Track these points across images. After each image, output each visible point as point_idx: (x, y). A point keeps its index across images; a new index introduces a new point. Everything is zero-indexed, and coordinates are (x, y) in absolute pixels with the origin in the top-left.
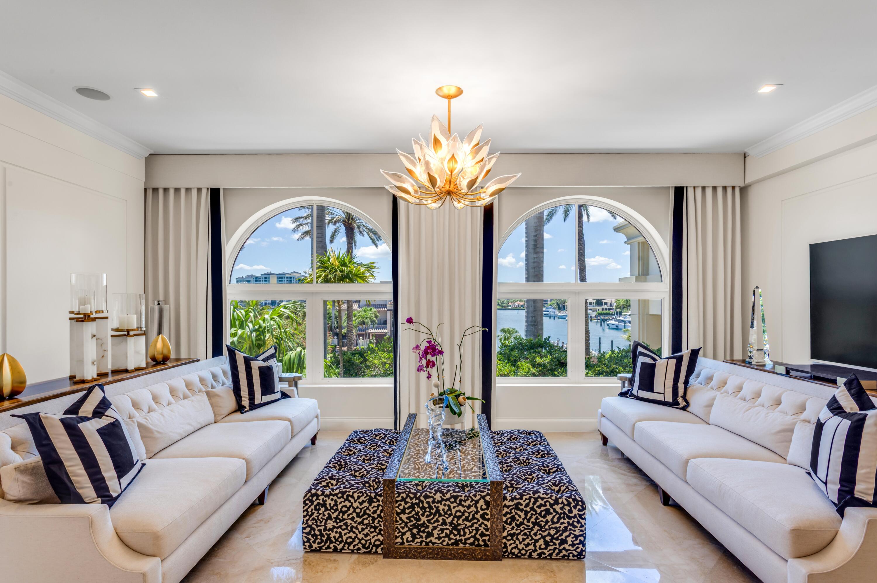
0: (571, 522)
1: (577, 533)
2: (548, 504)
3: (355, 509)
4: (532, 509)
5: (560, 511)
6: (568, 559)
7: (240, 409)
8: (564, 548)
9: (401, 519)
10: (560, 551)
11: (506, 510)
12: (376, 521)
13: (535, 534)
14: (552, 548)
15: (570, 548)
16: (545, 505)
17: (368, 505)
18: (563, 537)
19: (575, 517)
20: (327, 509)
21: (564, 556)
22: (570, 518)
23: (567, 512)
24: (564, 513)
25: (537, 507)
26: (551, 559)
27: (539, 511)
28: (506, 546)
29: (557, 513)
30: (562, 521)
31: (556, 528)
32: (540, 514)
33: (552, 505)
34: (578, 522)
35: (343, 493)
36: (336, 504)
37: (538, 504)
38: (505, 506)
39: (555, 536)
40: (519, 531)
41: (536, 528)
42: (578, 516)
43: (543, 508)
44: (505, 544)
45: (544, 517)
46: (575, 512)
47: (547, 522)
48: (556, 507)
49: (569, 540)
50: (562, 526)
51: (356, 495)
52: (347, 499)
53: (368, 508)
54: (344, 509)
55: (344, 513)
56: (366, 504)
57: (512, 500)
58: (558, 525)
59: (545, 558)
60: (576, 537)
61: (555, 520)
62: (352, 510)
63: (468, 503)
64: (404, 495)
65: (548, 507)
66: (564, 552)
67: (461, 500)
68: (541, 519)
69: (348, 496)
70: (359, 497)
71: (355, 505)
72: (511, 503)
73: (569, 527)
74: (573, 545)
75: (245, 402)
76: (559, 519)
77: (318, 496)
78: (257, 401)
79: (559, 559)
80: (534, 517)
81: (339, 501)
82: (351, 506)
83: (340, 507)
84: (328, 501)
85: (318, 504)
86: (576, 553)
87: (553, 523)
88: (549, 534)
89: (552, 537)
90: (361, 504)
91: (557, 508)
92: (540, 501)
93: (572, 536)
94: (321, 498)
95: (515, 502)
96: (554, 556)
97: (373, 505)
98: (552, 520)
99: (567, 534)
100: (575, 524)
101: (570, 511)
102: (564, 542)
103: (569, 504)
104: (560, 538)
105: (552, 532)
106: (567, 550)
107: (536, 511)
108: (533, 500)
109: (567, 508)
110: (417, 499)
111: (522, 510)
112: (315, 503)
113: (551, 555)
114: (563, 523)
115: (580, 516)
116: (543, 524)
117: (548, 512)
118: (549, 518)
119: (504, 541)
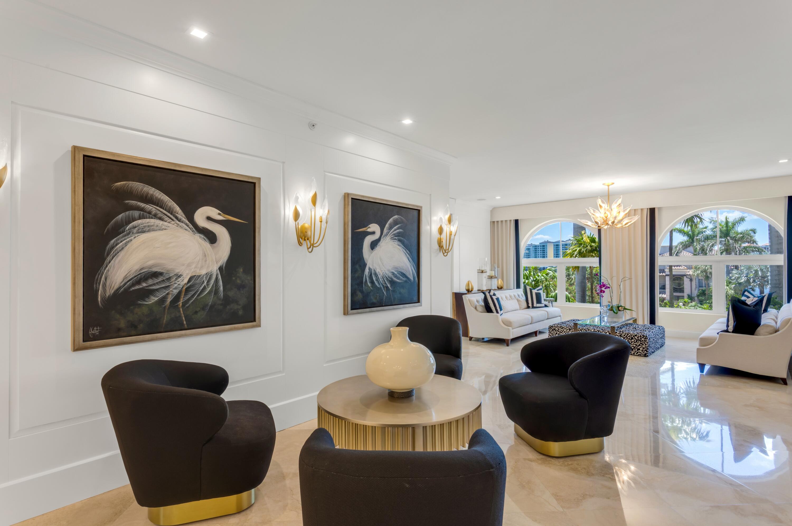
0: (641, 342)
2: (632, 336)
6: (641, 356)
7: (528, 307)
15: (641, 352)
16: (631, 336)
23: (639, 339)
25: (628, 336)
31: (635, 344)
32: (629, 339)
33: (634, 336)
37: (628, 335)
39: (635, 347)
42: (644, 341)
45: (631, 340)
48: (635, 337)
50: (638, 344)
53: (569, 332)
55: (561, 332)
62: (564, 332)
64: (582, 329)
65: (632, 337)
66: (639, 353)
69: (563, 327)
72: (618, 334)
75: (530, 305)
76: (637, 341)
78: (535, 305)
79: (637, 355)
81: (560, 329)
84: (556, 329)
86: (643, 354)
88: (633, 346)
90: (567, 330)
91: (636, 337)
93: (642, 348)
95: (620, 334)
97: (571, 331)
99: (640, 347)
101: (641, 339)
102: (639, 349)
104: (637, 348)
107: (627, 338)
108: (626, 334)
109: (640, 338)
116: (631, 342)
117: (632, 338)
118: (633, 340)
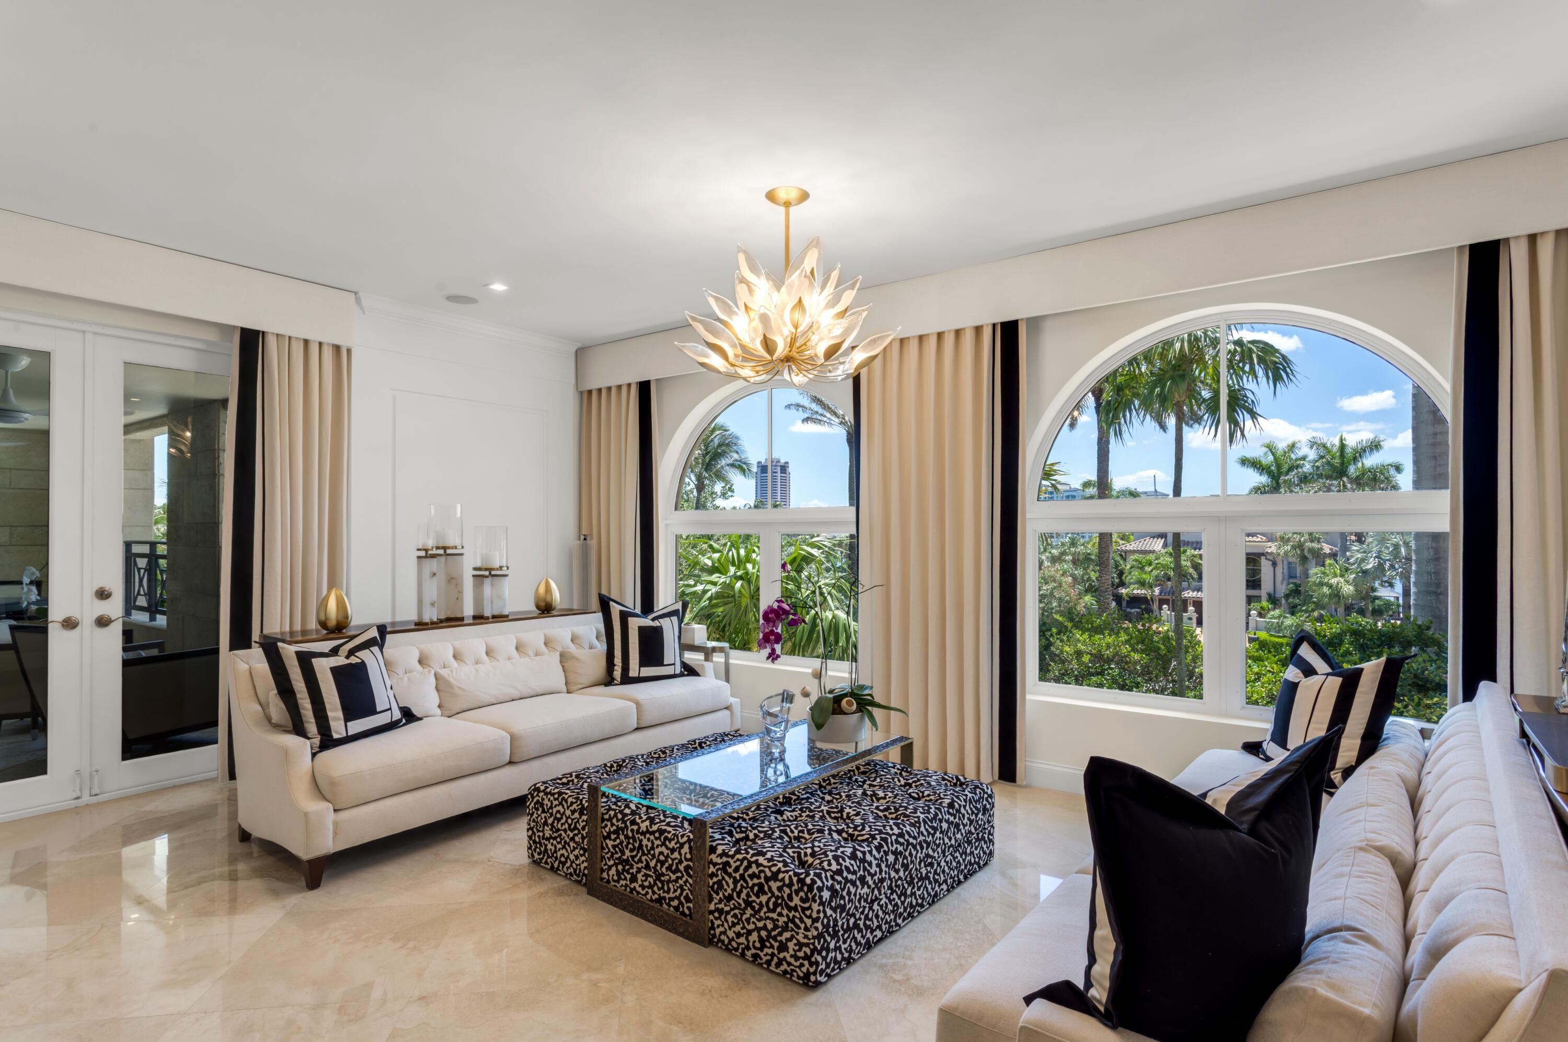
0: (791, 915)
2: (762, 875)
3: (567, 818)
4: (742, 876)
5: (777, 893)
6: (792, 980)
8: (785, 959)
9: (607, 846)
10: (780, 962)
11: (712, 869)
12: (585, 842)
13: (748, 920)
14: (769, 952)
15: (793, 962)
16: (759, 878)
17: (578, 817)
19: (795, 909)
20: (543, 811)
21: (787, 972)
22: (790, 909)
23: (785, 896)
24: (782, 898)
25: (749, 876)
26: (770, 970)
27: (750, 883)
28: (713, 928)
29: (772, 894)
30: (780, 910)
31: (773, 920)
32: (752, 889)
33: (767, 879)
34: (802, 920)
35: (561, 795)
36: (552, 807)
37: (750, 872)
38: (711, 862)
39: (773, 933)
40: (727, 909)
41: (749, 912)
42: (799, 909)
43: (756, 881)
44: (713, 923)
45: (758, 896)
46: (796, 900)
47: (761, 905)
48: (772, 883)
49: (791, 946)
50: (781, 919)
51: (570, 801)
52: (561, 804)
53: (578, 821)
54: (559, 816)
55: (558, 820)
56: (577, 815)
58: (775, 916)
59: (761, 965)
60: (800, 945)
61: (771, 905)
62: (564, 818)
63: (672, 845)
65: (762, 880)
66: (785, 966)
67: (666, 838)
68: (754, 898)
70: (572, 804)
71: (568, 813)
72: (719, 860)
73: (790, 924)
74: (796, 958)
75: (617, 673)
76: (776, 905)
78: (633, 673)
79: (778, 974)
80: (745, 891)
82: (564, 813)
83: (555, 811)
84: (546, 801)
85: (538, 802)
86: (800, 974)
87: (769, 910)
88: (765, 927)
89: (769, 933)
90: (573, 813)
91: (774, 885)
92: (754, 869)
93: (795, 941)
94: (541, 794)
95: (725, 859)
96: (773, 967)
98: (767, 904)
99: (787, 935)
101: (790, 898)
102: (784, 947)
103: (790, 885)
104: (779, 938)
105: (769, 925)
106: (789, 964)
107: (746, 882)
108: (745, 863)
109: (787, 891)
111: (730, 875)
112: (535, 800)
113: (768, 963)
114: (781, 915)
116: (757, 907)
117: (761, 891)
118: (764, 899)
119: (711, 917)
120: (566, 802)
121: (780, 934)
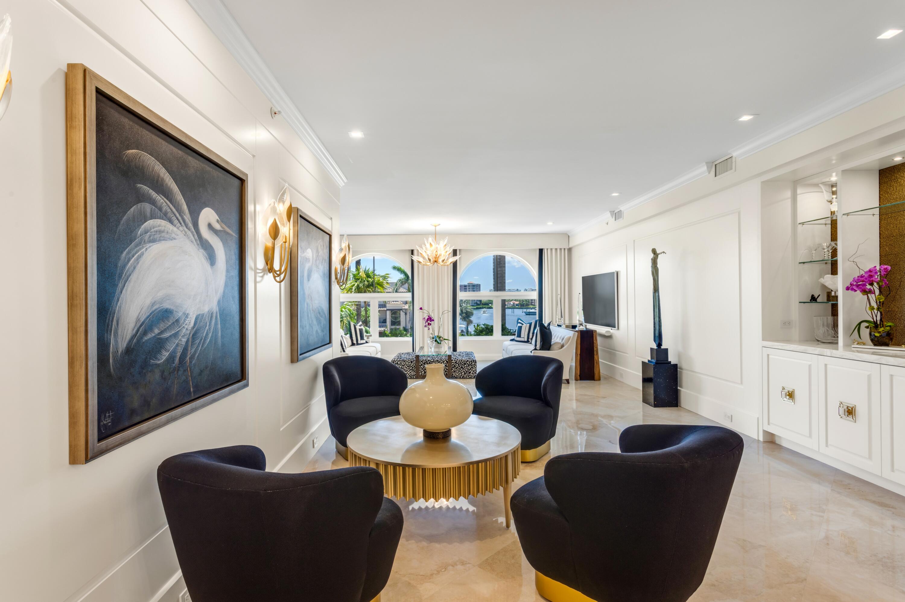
0: (472, 366)
1: (474, 370)
3: (407, 365)
4: (460, 363)
5: (469, 363)
6: (471, 378)
8: (470, 375)
9: (421, 367)
10: (469, 376)
11: (453, 363)
12: (413, 368)
13: (461, 371)
14: (467, 375)
15: (472, 375)
18: (470, 371)
19: (473, 365)
20: (398, 365)
21: (470, 377)
22: (472, 365)
24: (470, 364)
26: (466, 378)
27: (462, 363)
28: (453, 375)
29: (468, 364)
30: (469, 366)
31: (467, 369)
32: (463, 365)
33: (466, 362)
34: (474, 367)
35: (403, 360)
36: (401, 363)
37: (462, 362)
38: (452, 362)
40: (456, 370)
41: (462, 369)
43: (464, 363)
44: (453, 374)
45: (464, 365)
46: (473, 363)
47: (465, 367)
49: (472, 372)
50: (469, 368)
51: (407, 361)
52: (404, 362)
53: (411, 364)
54: (404, 365)
55: (403, 366)
56: (410, 363)
57: (454, 361)
58: (468, 368)
59: (464, 378)
60: (474, 371)
61: (467, 366)
62: (406, 365)
63: (441, 362)
64: (422, 360)
65: (465, 362)
66: (470, 376)
67: (439, 361)
68: (463, 366)
69: (405, 361)
70: (408, 361)
71: (407, 363)
72: (454, 362)
73: (472, 368)
74: (473, 374)
76: (468, 366)
77: (395, 361)
79: (469, 378)
80: (461, 365)
81: (402, 362)
82: (406, 364)
83: (402, 364)
84: (399, 363)
85: (396, 363)
86: (474, 376)
87: (467, 367)
88: (466, 371)
89: (467, 371)
90: (409, 363)
91: (468, 362)
92: (463, 361)
94: (396, 362)
95: (455, 361)
96: (467, 377)
97: (412, 363)
98: (466, 366)
99: (471, 370)
100: (473, 367)
101: (472, 363)
102: (470, 373)
103: (471, 361)
105: (467, 370)
106: (471, 375)
107: (461, 364)
108: (461, 361)
109: (471, 362)
110: (426, 361)
111: (457, 364)
112: (395, 363)
113: (466, 377)
114: (469, 367)
115: (475, 365)
116: (464, 367)
117: (465, 364)
118: (465, 365)
119: (452, 373)
120: (406, 361)
121: (469, 371)
